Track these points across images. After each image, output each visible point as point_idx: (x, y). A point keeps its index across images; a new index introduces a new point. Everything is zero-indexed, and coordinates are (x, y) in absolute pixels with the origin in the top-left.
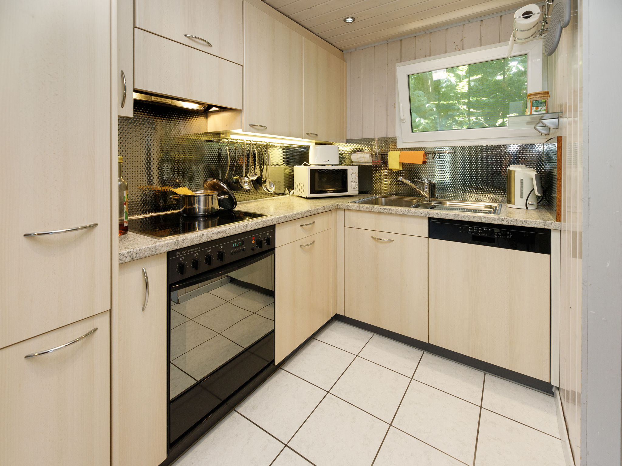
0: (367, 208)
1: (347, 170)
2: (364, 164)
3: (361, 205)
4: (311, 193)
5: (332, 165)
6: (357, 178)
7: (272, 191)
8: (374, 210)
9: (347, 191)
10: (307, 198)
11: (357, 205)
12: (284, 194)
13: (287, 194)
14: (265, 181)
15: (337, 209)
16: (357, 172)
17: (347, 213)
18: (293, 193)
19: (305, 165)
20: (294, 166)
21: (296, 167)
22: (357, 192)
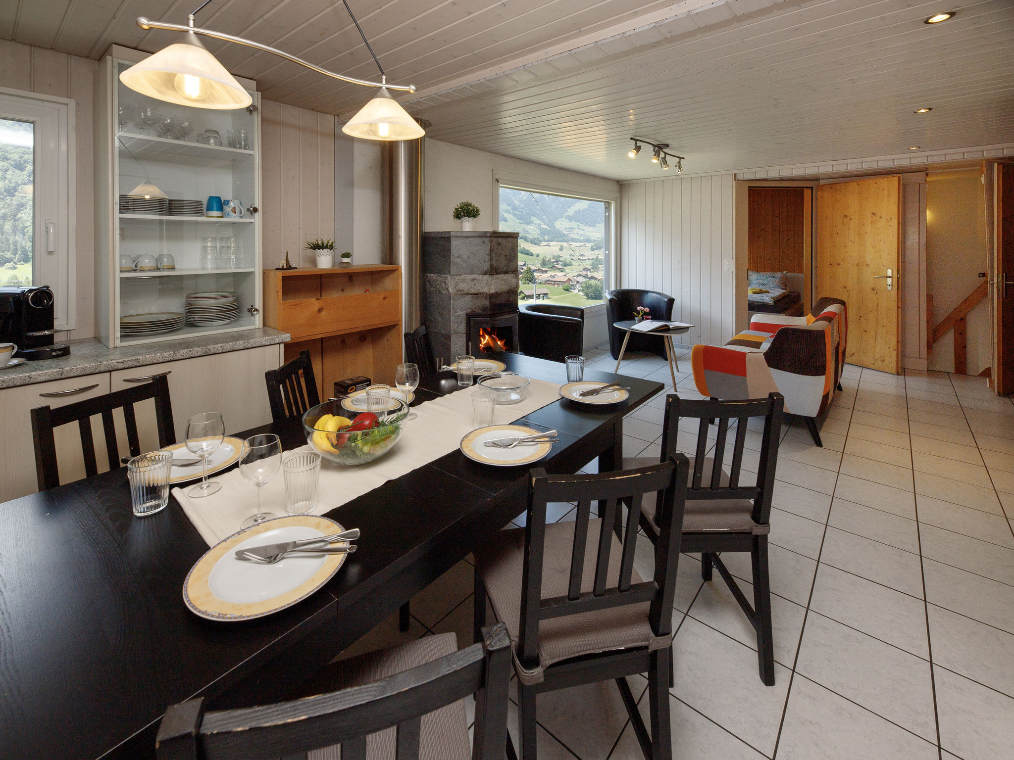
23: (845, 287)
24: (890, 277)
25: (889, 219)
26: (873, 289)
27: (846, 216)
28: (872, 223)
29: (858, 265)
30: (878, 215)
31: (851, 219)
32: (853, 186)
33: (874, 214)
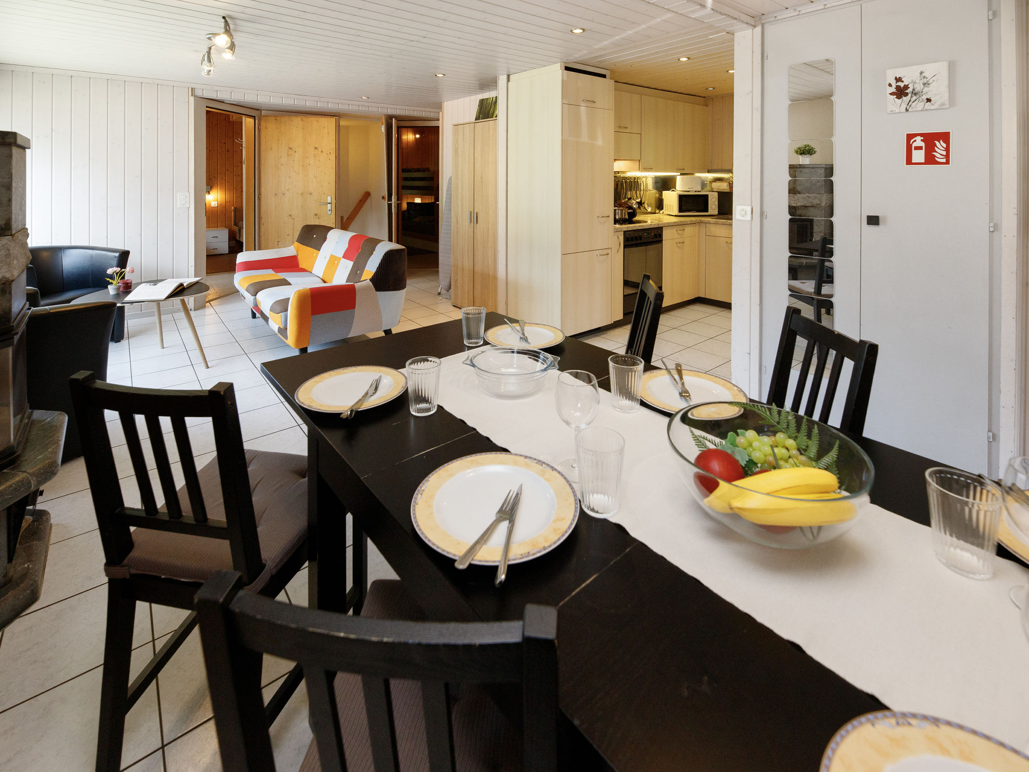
0: (723, 222)
1: (708, 195)
2: (723, 191)
3: (718, 220)
4: (679, 212)
5: (696, 191)
6: (717, 201)
7: (649, 210)
8: (728, 223)
9: (708, 212)
10: (676, 216)
11: (716, 220)
12: (655, 213)
13: (658, 213)
14: (644, 203)
15: (700, 222)
16: (717, 197)
17: (707, 225)
18: (663, 213)
19: (673, 191)
20: (663, 192)
21: (664, 192)
22: (716, 212)
23: (290, 216)
24: (329, 203)
25: (328, 153)
26: (316, 215)
27: (291, 149)
28: (315, 156)
29: (302, 194)
30: (320, 150)
31: (295, 152)
32: (297, 121)
33: (316, 148)
